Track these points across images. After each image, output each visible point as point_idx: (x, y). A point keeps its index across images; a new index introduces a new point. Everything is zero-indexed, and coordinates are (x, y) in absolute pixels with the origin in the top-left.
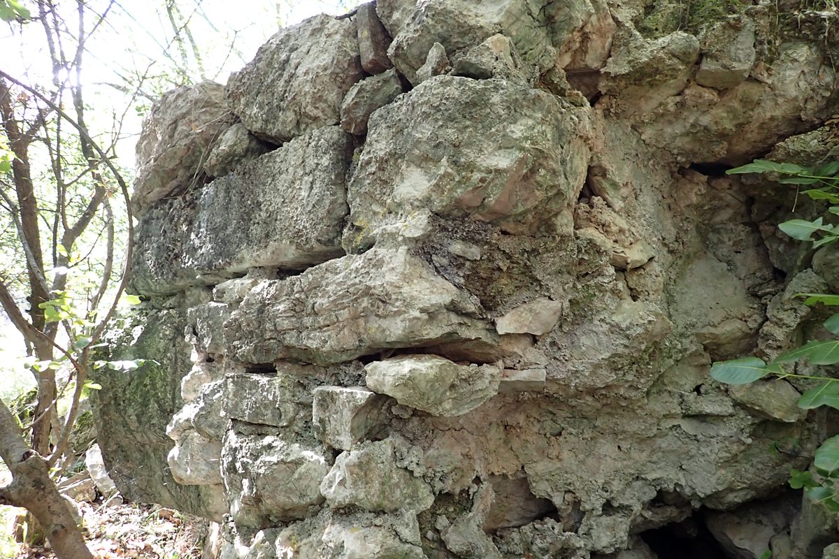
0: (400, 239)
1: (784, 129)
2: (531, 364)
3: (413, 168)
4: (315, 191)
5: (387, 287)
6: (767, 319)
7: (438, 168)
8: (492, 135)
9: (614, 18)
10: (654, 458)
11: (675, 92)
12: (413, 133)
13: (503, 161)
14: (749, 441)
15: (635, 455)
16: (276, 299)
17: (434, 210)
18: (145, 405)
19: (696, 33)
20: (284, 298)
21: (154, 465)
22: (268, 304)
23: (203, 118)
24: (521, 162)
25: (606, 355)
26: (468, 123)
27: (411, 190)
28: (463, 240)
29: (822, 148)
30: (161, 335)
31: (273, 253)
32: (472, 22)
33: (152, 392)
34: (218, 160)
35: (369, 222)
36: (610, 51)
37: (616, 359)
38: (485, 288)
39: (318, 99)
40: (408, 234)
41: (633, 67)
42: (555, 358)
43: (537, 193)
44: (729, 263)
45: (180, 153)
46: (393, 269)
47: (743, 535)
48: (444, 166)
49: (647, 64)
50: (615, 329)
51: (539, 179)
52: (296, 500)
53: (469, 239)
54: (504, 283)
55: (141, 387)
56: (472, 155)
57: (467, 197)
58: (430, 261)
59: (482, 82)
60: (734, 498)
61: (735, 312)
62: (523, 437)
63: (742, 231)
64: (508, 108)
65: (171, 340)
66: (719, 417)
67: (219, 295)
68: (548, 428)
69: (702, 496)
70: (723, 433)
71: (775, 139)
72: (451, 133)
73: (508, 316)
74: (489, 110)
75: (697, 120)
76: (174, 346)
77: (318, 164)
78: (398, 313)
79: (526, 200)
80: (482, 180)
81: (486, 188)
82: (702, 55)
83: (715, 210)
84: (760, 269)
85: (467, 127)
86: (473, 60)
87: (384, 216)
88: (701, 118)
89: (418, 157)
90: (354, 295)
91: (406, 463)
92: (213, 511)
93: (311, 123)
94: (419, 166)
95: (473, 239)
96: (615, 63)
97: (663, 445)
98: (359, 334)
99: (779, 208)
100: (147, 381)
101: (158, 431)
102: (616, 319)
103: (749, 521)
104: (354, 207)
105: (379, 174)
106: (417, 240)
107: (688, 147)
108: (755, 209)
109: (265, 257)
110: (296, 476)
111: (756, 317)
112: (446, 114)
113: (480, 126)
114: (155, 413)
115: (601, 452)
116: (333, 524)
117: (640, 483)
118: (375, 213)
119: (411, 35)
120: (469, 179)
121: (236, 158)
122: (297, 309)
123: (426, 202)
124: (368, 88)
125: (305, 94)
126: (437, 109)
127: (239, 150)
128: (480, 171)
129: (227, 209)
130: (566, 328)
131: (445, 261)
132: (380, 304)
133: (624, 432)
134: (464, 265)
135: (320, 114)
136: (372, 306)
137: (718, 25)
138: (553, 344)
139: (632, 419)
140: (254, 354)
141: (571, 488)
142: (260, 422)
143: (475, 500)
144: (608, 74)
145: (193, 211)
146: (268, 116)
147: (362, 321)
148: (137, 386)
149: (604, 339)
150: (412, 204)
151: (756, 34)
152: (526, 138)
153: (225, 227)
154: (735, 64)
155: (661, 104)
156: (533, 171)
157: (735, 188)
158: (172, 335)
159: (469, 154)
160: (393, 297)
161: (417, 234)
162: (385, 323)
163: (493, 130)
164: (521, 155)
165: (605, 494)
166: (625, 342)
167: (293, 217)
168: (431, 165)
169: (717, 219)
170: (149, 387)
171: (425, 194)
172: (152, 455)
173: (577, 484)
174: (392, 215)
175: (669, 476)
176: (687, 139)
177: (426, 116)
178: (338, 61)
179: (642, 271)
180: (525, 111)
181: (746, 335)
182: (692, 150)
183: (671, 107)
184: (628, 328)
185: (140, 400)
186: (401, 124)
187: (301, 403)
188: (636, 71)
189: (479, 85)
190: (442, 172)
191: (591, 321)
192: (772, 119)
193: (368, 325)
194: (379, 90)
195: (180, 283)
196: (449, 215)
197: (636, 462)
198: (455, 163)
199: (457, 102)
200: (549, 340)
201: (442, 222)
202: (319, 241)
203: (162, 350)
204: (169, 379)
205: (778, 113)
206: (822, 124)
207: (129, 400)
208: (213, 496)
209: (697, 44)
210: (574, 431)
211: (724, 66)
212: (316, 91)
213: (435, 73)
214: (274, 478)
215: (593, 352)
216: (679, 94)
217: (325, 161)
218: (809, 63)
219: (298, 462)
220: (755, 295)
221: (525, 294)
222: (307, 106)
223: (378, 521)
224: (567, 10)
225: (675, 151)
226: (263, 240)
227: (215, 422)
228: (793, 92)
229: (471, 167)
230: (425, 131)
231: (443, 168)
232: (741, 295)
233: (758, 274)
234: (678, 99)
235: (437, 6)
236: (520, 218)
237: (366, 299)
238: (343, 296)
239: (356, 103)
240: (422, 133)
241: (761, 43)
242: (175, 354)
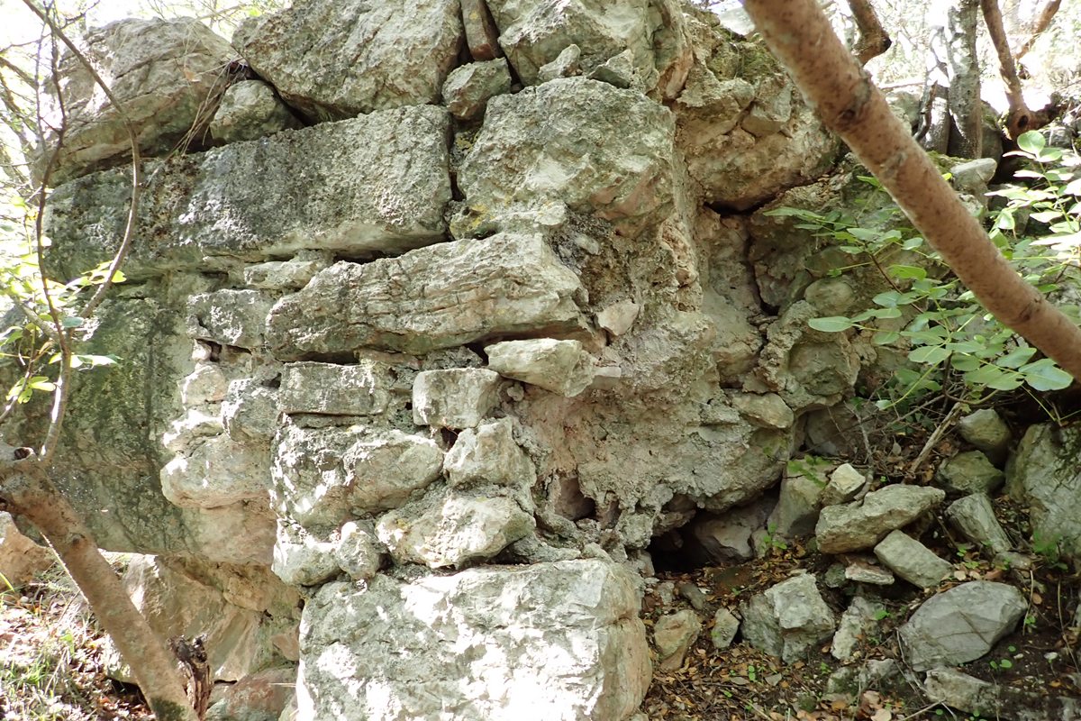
0: (536, 226)
1: (787, 181)
2: (609, 362)
3: (549, 160)
4: (414, 170)
5: (527, 269)
6: (768, 341)
7: (578, 164)
8: (629, 140)
9: (694, 55)
10: (676, 462)
11: (725, 131)
12: (554, 126)
13: (638, 165)
14: (748, 446)
15: (661, 459)
16: (362, 281)
17: (569, 202)
18: (105, 415)
19: (752, 83)
20: (374, 281)
21: (101, 496)
22: (354, 286)
23: (195, 64)
24: (651, 169)
25: (666, 358)
26: (610, 126)
27: (547, 180)
28: (587, 234)
29: (819, 199)
30: (132, 329)
31: (345, 233)
32: (604, 33)
33: (116, 401)
34: (233, 121)
35: (488, 208)
36: (684, 84)
37: (673, 362)
38: (593, 283)
39: (411, 73)
40: (544, 222)
41: (707, 102)
42: (626, 359)
43: (656, 199)
44: (726, 296)
45: (157, 104)
46: (531, 253)
47: (727, 536)
48: (585, 162)
49: (718, 102)
50: (676, 336)
51: (659, 186)
52: (399, 484)
53: (593, 235)
54: (607, 281)
55: (98, 395)
56: (611, 155)
57: (602, 193)
58: (557, 251)
59: (624, 91)
60: (731, 498)
61: (741, 337)
62: (579, 438)
63: (739, 269)
64: (645, 119)
65: (146, 336)
66: (728, 425)
67: (257, 278)
68: (596, 433)
69: (710, 495)
70: (730, 439)
71: (778, 188)
72: (594, 132)
73: (605, 311)
74: (627, 118)
75: (734, 160)
76: (150, 343)
77: (417, 143)
78: (537, 295)
79: (648, 203)
80: (618, 180)
81: (619, 188)
82: (754, 103)
83: (721, 246)
84: (751, 304)
85: (609, 129)
86: (613, 69)
87: (509, 203)
88: (737, 159)
89: (558, 150)
90: (483, 276)
91: (523, 440)
92: (203, 541)
93: (394, 98)
94: (556, 159)
95: (595, 235)
96: (690, 95)
97: (684, 451)
98: (483, 316)
99: (773, 250)
100: (107, 386)
101: (126, 448)
102: (676, 326)
103: (732, 524)
104: (471, 191)
105: (507, 162)
106: (550, 228)
107: (718, 184)
108: (753, 250)
109: (335, 237)
110: (402, 459)
111: (756, 341)
112: (592, 114)
113: (619, 131)
114: (119, 427)
115: (636, 456)
116: (454, 499)
117: (662, 486)
118: (496, 200)
119: (542, 31)
120: (607, 177)
121: (255, 122)
122: (394, 292)
123: (563, 194)
124: (482, 73)
125: (395, 65)
126: (581, 108)
127: (261, 113)
128: (617, 171)
129: (261, 179)
130: (636, 332)
131: (569, 253)
132: (516, 285)
133: (656, 437)
134: (583, 258)
135: (412, 90)
136: (506, 287)
137: (768, 79)
138: (625, 345)
139: (665, 424)
140: (325, 342)
141: (613, 488)
142: (343, 411)
143: (550, 490)
144: (683, 104)
145: (191, 179)
146: (325, 80)
147: (490, 303)
148: (93, 392)
149: (665, 344)
150: (548, 194)
151: (792, 94)
152: (657, 148)
153: (260, 200)
154: (776, 116)
155: (712, 140)
156: (656, 179)
157: (741, 228)
158: (148, 330)
159: (608, 155)
160: (534, 279)
161: (554, 222)
162: (516, 305)
163: (630, 136)
164: (651, 163)
165: (639, 495)
166: (682, 347)
167: (380, 196)
168: (569, 159)
169: (721, 256)
170: (109, 394)
171: (563, 185)
172: (100, 483)
173: (618, 484)
174: (520, 204)
175: (683, 478)
176: (719, 177)
177: (567, 112)
178: (443, 38)
179: (688, 289)
180: (657, 124)
181: (750, 357)
182: (720, 188)
183: (719, 144)
184: (686, 335)
185: (97, 410)
186: (537, 116)
187: (394, 391)
188: (708, 107)
189: (622, 93)
190: (583, 166)
191: (655, 327)
192: (782, 170)
193: (497, 307)
194: (492, 77)
195: (165, 265)
196: (577, 209)
197: (663, 466)
198: (597, 161)
199: (602, 105)
200: (623, 342)
201: (573, 215)
202: (422, 223)
203: (130, 348)
204: (141, 384)
205: (787, 165)
206: (816, 181)
207: (81, 409)
208: (205, 524)
209: (753, 93)
210: (616, 436)
211: (769, 117)
212: (411, 64)
213: (566, 74)
214: (377, 463)
215: (655, 355)
216: (726, 134)
217: (429, 140)
218: (813, 126)
219: (404, 446)
220: (754, 324)
221: (620, 293)
222: (396, 78)
223: (504, 491)
224: (673, 40)
225: (707, 187)
226: (331, 218)
227: (260, 421)
228: (800, 150)
229: (610, 166)
230: (567, 127)
231: (584, 164)
232: (743, 323)
233: (751, 308)
234: (726, 138)
235: (576, 9)
236: (635, 220)
237: (499, 280)
238: (468, 278)
239: (472, 87)
240: (563, 128)
241: (795, 102)
242: (151, 353)
